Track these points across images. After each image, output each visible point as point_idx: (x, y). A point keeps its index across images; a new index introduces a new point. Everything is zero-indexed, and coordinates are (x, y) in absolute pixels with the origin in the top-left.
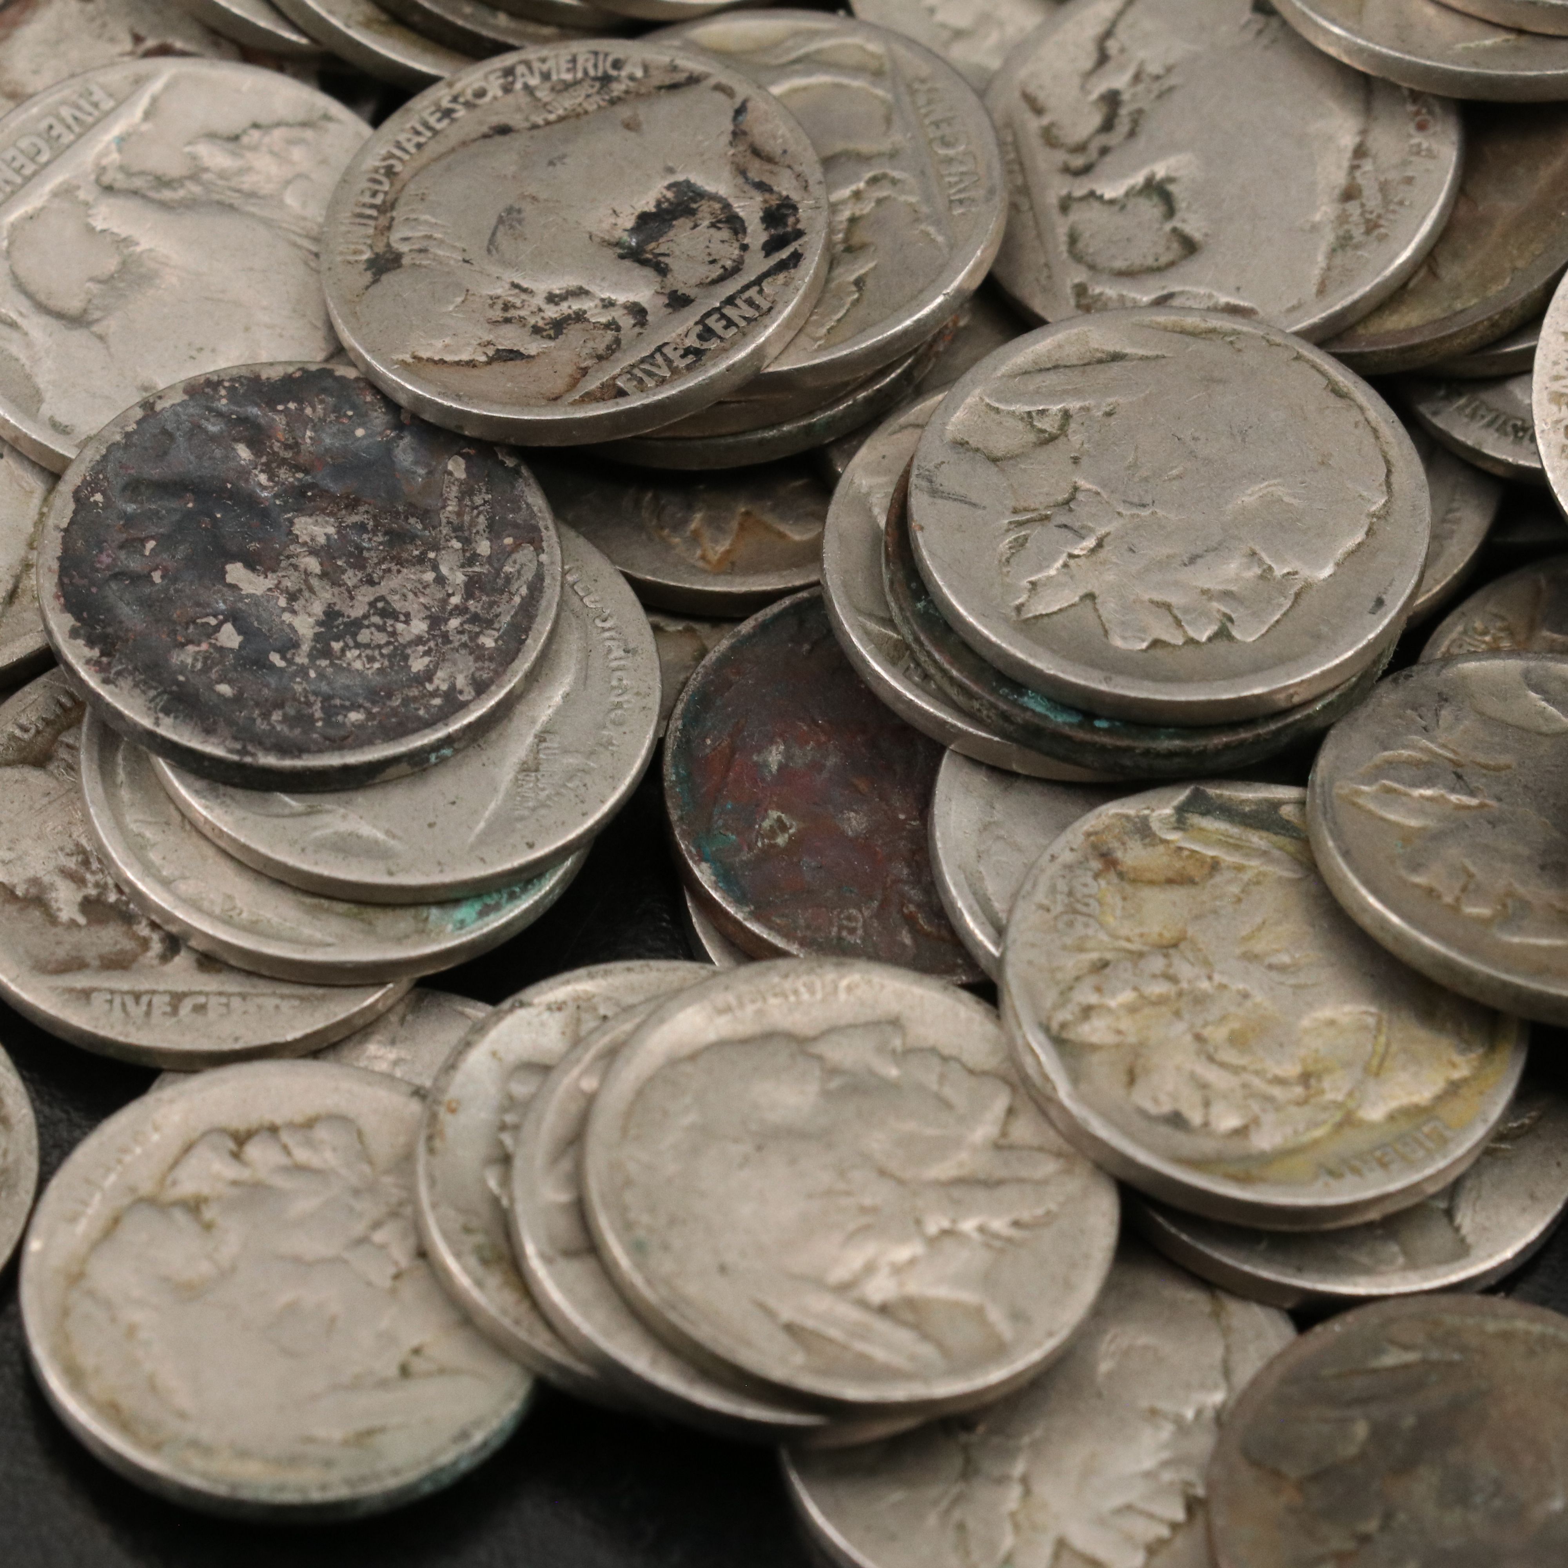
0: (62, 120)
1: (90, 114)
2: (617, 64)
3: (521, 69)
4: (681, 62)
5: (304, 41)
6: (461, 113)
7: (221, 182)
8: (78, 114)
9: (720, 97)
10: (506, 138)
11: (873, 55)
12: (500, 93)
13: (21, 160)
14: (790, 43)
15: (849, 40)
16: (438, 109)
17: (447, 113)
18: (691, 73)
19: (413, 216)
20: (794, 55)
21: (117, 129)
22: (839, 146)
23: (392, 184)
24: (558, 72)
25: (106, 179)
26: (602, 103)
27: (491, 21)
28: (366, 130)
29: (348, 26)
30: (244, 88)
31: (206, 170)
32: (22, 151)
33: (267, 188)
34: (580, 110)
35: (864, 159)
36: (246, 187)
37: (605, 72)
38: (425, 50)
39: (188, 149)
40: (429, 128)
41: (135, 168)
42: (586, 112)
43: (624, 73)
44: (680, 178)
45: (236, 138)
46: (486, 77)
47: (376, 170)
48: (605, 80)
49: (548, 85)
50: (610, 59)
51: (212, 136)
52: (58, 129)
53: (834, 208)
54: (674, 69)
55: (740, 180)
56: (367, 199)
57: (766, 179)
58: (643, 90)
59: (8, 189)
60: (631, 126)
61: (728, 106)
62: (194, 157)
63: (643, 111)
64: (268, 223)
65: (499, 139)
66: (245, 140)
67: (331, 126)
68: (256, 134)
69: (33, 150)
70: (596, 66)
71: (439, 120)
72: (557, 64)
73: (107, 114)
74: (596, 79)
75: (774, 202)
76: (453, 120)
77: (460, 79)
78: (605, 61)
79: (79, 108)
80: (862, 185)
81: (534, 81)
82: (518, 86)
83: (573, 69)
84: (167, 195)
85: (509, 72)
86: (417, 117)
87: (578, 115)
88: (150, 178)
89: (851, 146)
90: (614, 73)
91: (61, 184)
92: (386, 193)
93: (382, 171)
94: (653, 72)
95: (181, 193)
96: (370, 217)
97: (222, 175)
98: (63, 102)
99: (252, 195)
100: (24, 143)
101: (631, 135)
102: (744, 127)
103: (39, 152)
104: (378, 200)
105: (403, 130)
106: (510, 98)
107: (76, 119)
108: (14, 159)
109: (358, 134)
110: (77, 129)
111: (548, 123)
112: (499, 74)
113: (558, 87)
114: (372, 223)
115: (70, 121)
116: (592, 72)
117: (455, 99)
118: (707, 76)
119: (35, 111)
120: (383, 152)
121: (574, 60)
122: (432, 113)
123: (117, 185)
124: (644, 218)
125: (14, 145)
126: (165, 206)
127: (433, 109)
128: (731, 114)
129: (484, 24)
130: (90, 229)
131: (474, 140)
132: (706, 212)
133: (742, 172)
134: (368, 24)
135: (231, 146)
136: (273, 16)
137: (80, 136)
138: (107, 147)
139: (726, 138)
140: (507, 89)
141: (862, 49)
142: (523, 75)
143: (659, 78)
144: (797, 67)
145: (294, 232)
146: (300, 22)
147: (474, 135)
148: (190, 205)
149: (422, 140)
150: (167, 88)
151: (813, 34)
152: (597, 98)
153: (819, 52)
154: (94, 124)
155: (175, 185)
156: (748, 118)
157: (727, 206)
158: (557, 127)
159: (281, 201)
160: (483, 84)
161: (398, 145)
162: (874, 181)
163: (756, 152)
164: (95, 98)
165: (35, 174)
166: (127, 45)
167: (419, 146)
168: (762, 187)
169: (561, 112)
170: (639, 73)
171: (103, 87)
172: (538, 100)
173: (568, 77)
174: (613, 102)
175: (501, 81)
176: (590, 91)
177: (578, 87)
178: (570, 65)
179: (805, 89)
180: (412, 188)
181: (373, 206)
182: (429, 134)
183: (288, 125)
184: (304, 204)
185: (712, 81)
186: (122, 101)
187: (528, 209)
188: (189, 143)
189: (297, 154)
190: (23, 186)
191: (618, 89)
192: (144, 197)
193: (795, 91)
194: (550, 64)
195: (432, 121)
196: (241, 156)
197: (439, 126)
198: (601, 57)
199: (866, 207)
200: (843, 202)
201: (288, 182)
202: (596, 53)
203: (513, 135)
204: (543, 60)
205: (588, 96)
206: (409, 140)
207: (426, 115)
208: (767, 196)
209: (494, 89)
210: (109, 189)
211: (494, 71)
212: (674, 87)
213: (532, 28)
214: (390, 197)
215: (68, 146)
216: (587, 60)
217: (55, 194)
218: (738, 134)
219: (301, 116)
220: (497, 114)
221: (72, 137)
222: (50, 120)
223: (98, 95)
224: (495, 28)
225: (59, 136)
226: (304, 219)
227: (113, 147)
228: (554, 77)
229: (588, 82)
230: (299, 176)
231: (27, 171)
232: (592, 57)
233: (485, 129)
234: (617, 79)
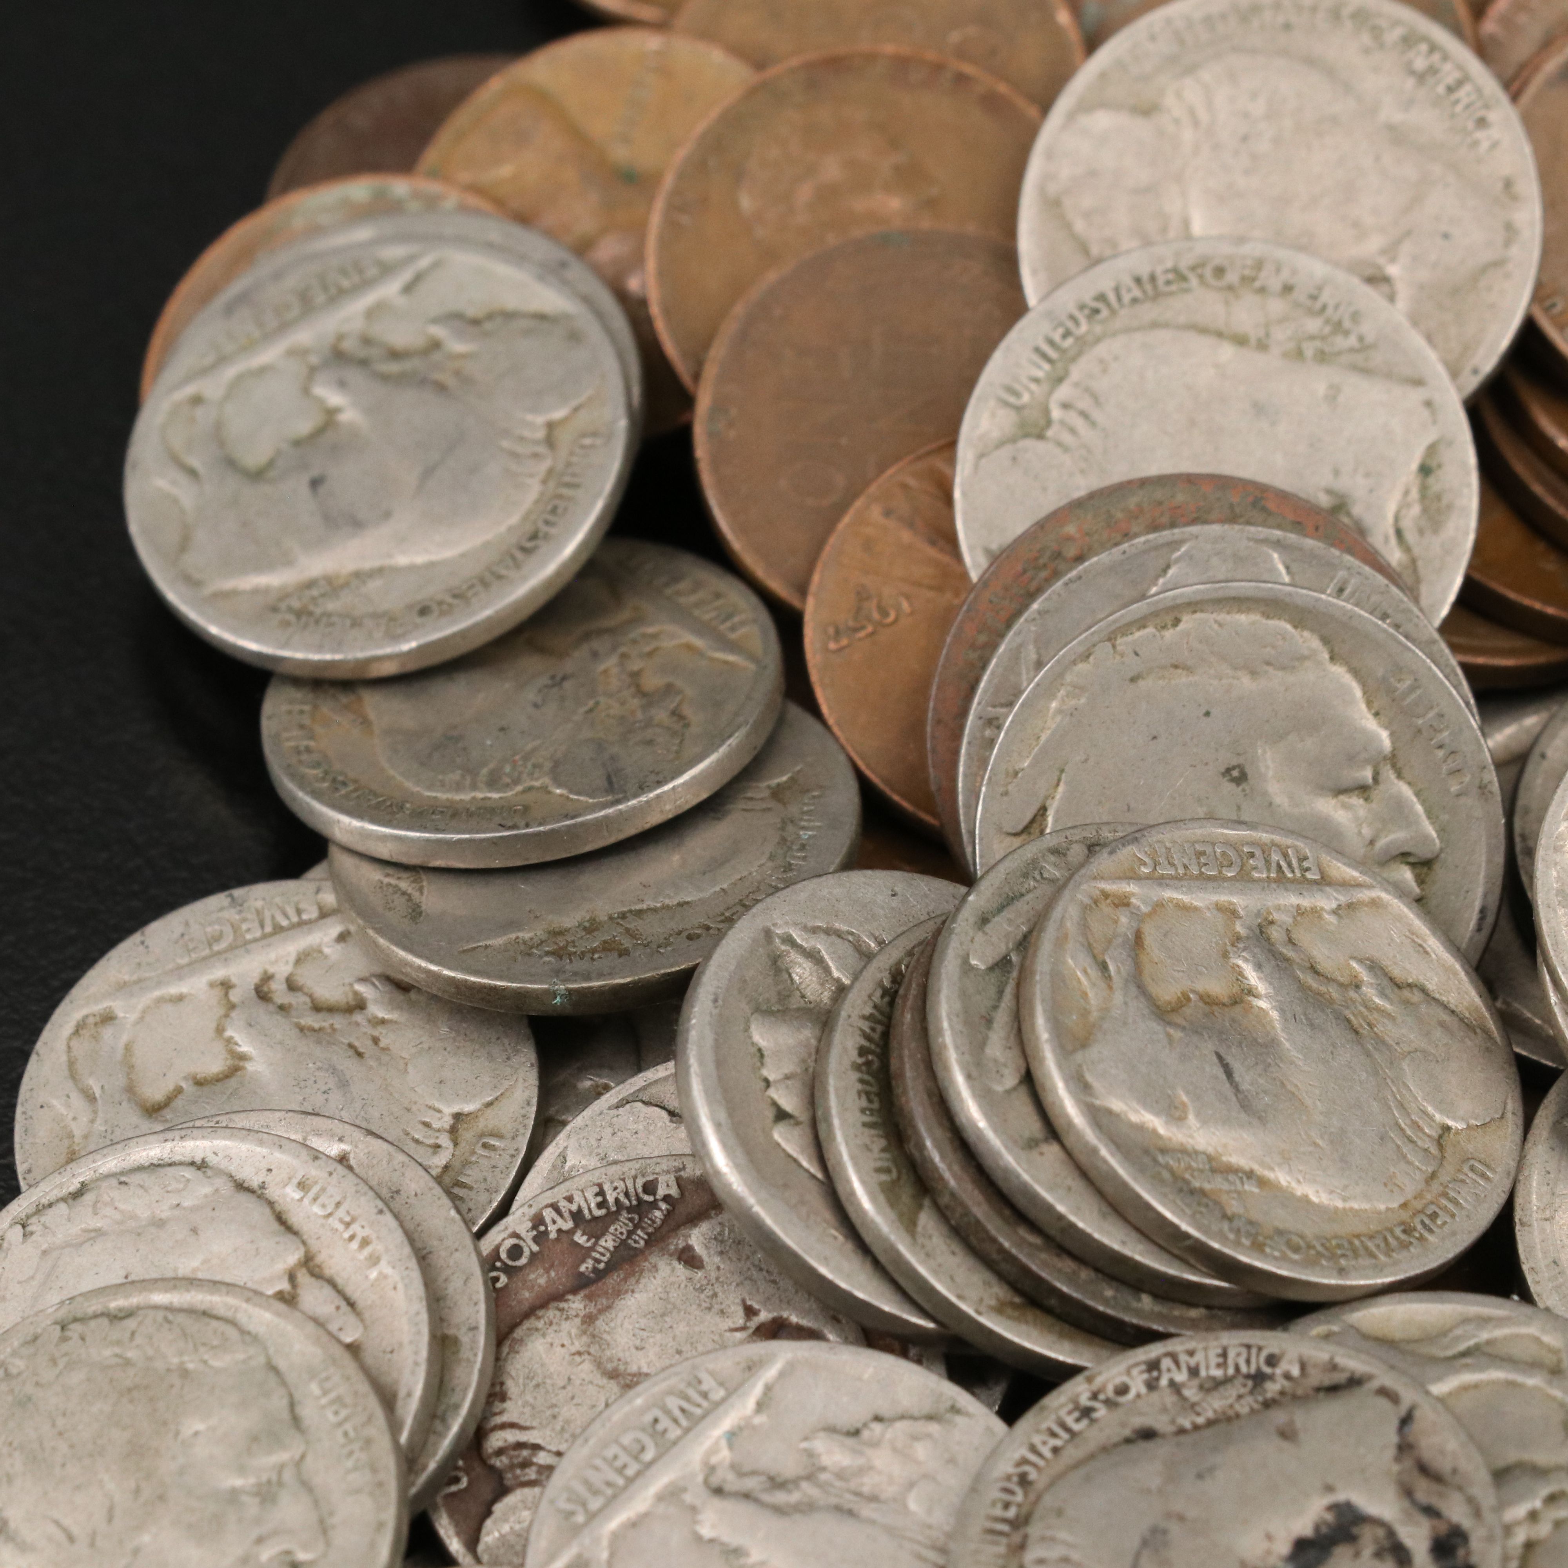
0: (668, 1412)
1: (699, 1406)
2: (1272, 1361)
3: (1166, 1363)
4: (1340, 1360)
5: (931, 1325)
6: (1101, 1412)
7: (838, 1484)
8: (685, 1405)
9: (1383, 1403)
10: (1149, 1445)
11: (1551, 1350)
12: (1143, 1390)
13: (624, 1458)
14: (1458, 1332)
15: (1524, 1330)
16: (1077, 1407)
17: (1086, 1412)
18: (1353, 1373)
19: (1048, 1533)
20: (1462, 1347)
21: (728, 1422)
22: (1512, 1456)
23: (1026, 1494)
24: (1207, 1368)
25: (715, 1481)
26: (1256, 1406)
27: (1135, 1304)
28: (999, 1425)
29: (979, 1313)
30: (866, 1376)
31: (823, 1469)
32: (625, 1448)
33: (889, 1491)
34: (1231, 1413)
35: (1540, 1472)
36: (866, 1490)
37: (1259, 1370)
38: (1062, 1335)
39: (804, 1445)
40: (1068, 1430)
41: (747, 1468)
42: (1238, 1416)
43: (1278, 1371)
44: (1341, 1497)
45: (856, 1433)
46: (1128, 1372)
47: (1008, 1478)
48: (1259, 1378)
49: (1195, 1382)
50: (1264, 1354)
51: (831, 1430)
52: (665, 1423)
53: (1508, 1530)
54: (1333, 1367)
55: (1406, 1504)
56: (998, 1512)
57: (1435, 1502)
58: (1300, 1392)
59: (609, 1492)
60: (1287, 1434)
61: (1392, 1416)
62: (810, 1454)
63: (1300, 1417)
64: (891, 1531)
65: (1143, 1445)
66: (866, 1434)
67: (959, 1419)
68: (877, 1427)
69: (637, 1447)
70: (1248, 1362)
71: (1078, 1420)
72: (1206, 1357)
73: (717, 1404)
74: (1248, 1376)
75: (1443, 1528)
76: (1093, 1421)
77: (1100, 1373)
78: (1258, 1355)
79: (687, 1399)
80: (1538, 1504)
81: (1181, 1377)
82: (1164, 1382)
83: (1223, 1365)
84: (780, 1498)
85: (1153, 1366)
86: (1053, 1417)
87: (1229, 1419)
88: (763, 1478)
89: (1527, 1456)
90: (1267, 1370)
91: (666, 1487)
92: (1019, 1506)
93: (1015, 1479)
94: (1311, 1371)
95: (794, 1497)
96: (1001, 1533)
97: (841, 1474)
98: (671, 1392)
99: (873, 1498)
100: (626, 1440)
101: (1285, 1444)
102: (1411, 1439)
103: (643, 1449)
104: (1011, 1513)
105: (1038, 1431)
106: (1155, 1396)
107: (683, 1410)
108: (616, 1457)
109: (989, 1430)
110: (684, 1423)
111: (1196, 1427)
112: (1143, 1367)
113: (1207, 1386)
114: (1004, 1540)
115: (677, 1413)
116: (1244, 1369)
117: (1094, 1396)
118: (1370, 1377)
119: (639, 1401)
120: (1017, 1456)
121: (1224, 1355)
122: (1070, 1413)
123: (727, 1487)
124: (1301, 1545)
125: (617, 1441)
126: (779, 1510)
127: (1071, 1406)
128: (1395, 1423)
129: (1127, 1309)
130: (698, 1538)
131: (1116, 1445)
132: (1368, 1537)
133: (1408, 1492)
134: (1000, 1309)
135: (850, 1442)
136: (898, 1297)
137: (687, 1431)
138: (717, 1443)
139: (1391, 1452)
140: (1152, 1386)
141: (1537, 1340)
142: (1169, 1370)
143: (1316, 1378)
144: (1468, 1360)
145: (919, 1543)
146: (927, 1306)
147: (1116, 1439)
148: (807, 1508)
149: (1058, 1443)
150: (782, 1374)
151: (1484, 1321)
152: (1249, 1399)
153: (1489, 1342)
154: (703, 1417)
155: (791, 1486)
156: (1416, 1427)
157: (1391, 1533)
158: (1208, 1432)
159: (905, 1506)
160: (1125, 1379)
161: (1033, 1449)
162: (1552, 1499)
163: (1424, 1469)
164: (704, 1387)
165: (638, 1474)
166: (739, 1319)
167: (1056, 1450)
168: (1431, 1512)
169: (1210, 1414)
170: (1295, 1371)
171: (712, 1373)
172: (1184, 1399)
173: (1218, 1373)
174: (1267, 1404)
175: (1145, 1376)
176: (1242, 1391)
177: (1229, 1386)
178: (1221, 1360)
179: (1476, 1386)
180: (1048, 1500)
181: (1004, 1520)
182: (1065, 1435)
183: (913, 1418)
184: (929, 1511)
185: (1375, 1384)
186: (733, 1390)
187: (1175, 1529)
188: (806, 1439)
189: (921, 1451)
190: (625, 1488)
191: (1272, 1388)
192: (757, 1501)
193: (1465, 1388)
194: (1199, 1357)
195: (1070, 1421)
196: (861, 1453)
197: (1076, 1427)
198: (1254, 1351)
199: (1543, 1529)
200: (1518, 1523)
201: (911, 1485)
202: (1248, 1347)
203: (1159, 1441)
204: (1191, 1353)
205: (1240, 1397)
206: (1044, 1443)
207: (1063, 1413)
208: (1436, 1522)
209: (1137, 1385)
210: (719, 1491)
211: (1136, 1365)
212: (1333, 1389)
213: (1177, 1311)
214: (1024, 1510)
215: (675, 1443)
216: (1238, 1355)
217: (660, 1498)
218: (1405, 1448)
219: (927, 1407)
220: (1140, 1414)
221: (678, 1432)
222: (657, 1413)
223: (708, 1383)
224: (1138, 1313)
225: (665, 1431)
226: (930, 1527)
227: (723, 1443)
228: (1203, 1373)
229: (1240, 1380)
230: (925, 1476)
231: (630, 1472)
232: (1244, 1351)
233: (1127, 1432)
234: (1271, 1378)
